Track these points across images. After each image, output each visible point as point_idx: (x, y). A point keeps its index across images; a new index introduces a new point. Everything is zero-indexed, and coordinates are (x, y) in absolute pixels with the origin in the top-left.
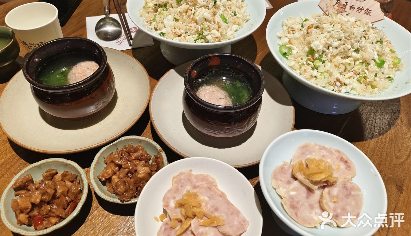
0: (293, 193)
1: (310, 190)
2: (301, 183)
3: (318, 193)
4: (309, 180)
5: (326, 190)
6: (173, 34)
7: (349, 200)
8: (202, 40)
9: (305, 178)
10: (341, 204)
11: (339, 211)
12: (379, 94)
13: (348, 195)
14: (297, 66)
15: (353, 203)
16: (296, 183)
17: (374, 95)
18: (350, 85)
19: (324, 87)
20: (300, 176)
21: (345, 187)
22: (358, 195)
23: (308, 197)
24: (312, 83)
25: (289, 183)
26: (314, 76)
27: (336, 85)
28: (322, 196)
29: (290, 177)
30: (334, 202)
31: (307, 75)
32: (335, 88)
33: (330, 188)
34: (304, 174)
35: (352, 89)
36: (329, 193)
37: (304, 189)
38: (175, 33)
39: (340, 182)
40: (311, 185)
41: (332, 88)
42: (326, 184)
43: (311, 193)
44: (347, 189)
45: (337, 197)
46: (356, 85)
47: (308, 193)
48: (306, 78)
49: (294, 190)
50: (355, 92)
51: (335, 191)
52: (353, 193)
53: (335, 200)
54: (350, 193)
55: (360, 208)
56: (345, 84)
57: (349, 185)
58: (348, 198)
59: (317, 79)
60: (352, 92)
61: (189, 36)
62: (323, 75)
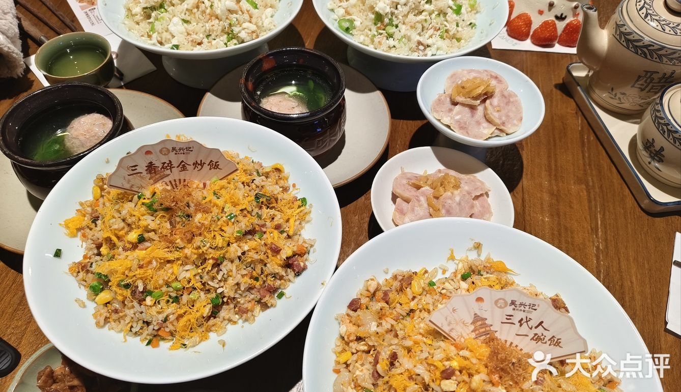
0: (458, 117)
1: (473, 108)
2: (463, 105)
3: (480, 109)
4: (470, 98)
5: (488, 102)
6: (190, 44)
7: (510, 107)
8: (235, 41)
9: (466, 98)
10: (503, 112)
11: (504, 118)
12: (468, 46)
13: (508, 103)
14: (368, 41)
15: (514, 109)
16: (458, 107)
17: (462, 49)
18: (434, 45)
19: (408, 55)
20: (460, 99)
21: (503, 96)
22: (516, 101)
23: (473, 116)
24: (393, 54)
25: (451, 110)
26: (391, 46)
27: (419, 50)
28: (485, 109)
29: (450, 105)
30: (498, 111)
31: (384, 47)
32: (419, 53)
33: (491, 99)
34: (464, 95)
35: (438, 49)
36: (491, 104)
37: (467, 109)
38: (192, 41)
39: (497, 92)
40: (473, 101)
41: (416, 54)
42: (486, 96)
43: (475, 111)
44: (505, 97)
45: (499, 106)
46: (440, 43)
47: (471, 111)
48: (383, 50)
49: (458, 113)
50: (441, 52)
51: (495, 101)
52: (511, 100)
53: (498, 109)
54: (509, 100)
55: (521, 113)
56: (428, 46)
57: (506, 93)
58: (509, 105)
59: (396, 49)
60: (439, 52)
61: (215, 40)
62: (401, 42)
